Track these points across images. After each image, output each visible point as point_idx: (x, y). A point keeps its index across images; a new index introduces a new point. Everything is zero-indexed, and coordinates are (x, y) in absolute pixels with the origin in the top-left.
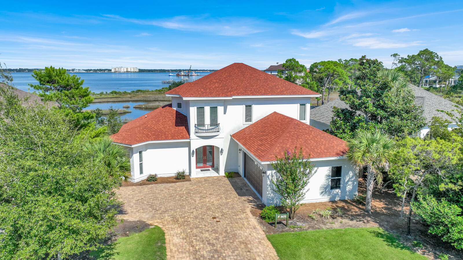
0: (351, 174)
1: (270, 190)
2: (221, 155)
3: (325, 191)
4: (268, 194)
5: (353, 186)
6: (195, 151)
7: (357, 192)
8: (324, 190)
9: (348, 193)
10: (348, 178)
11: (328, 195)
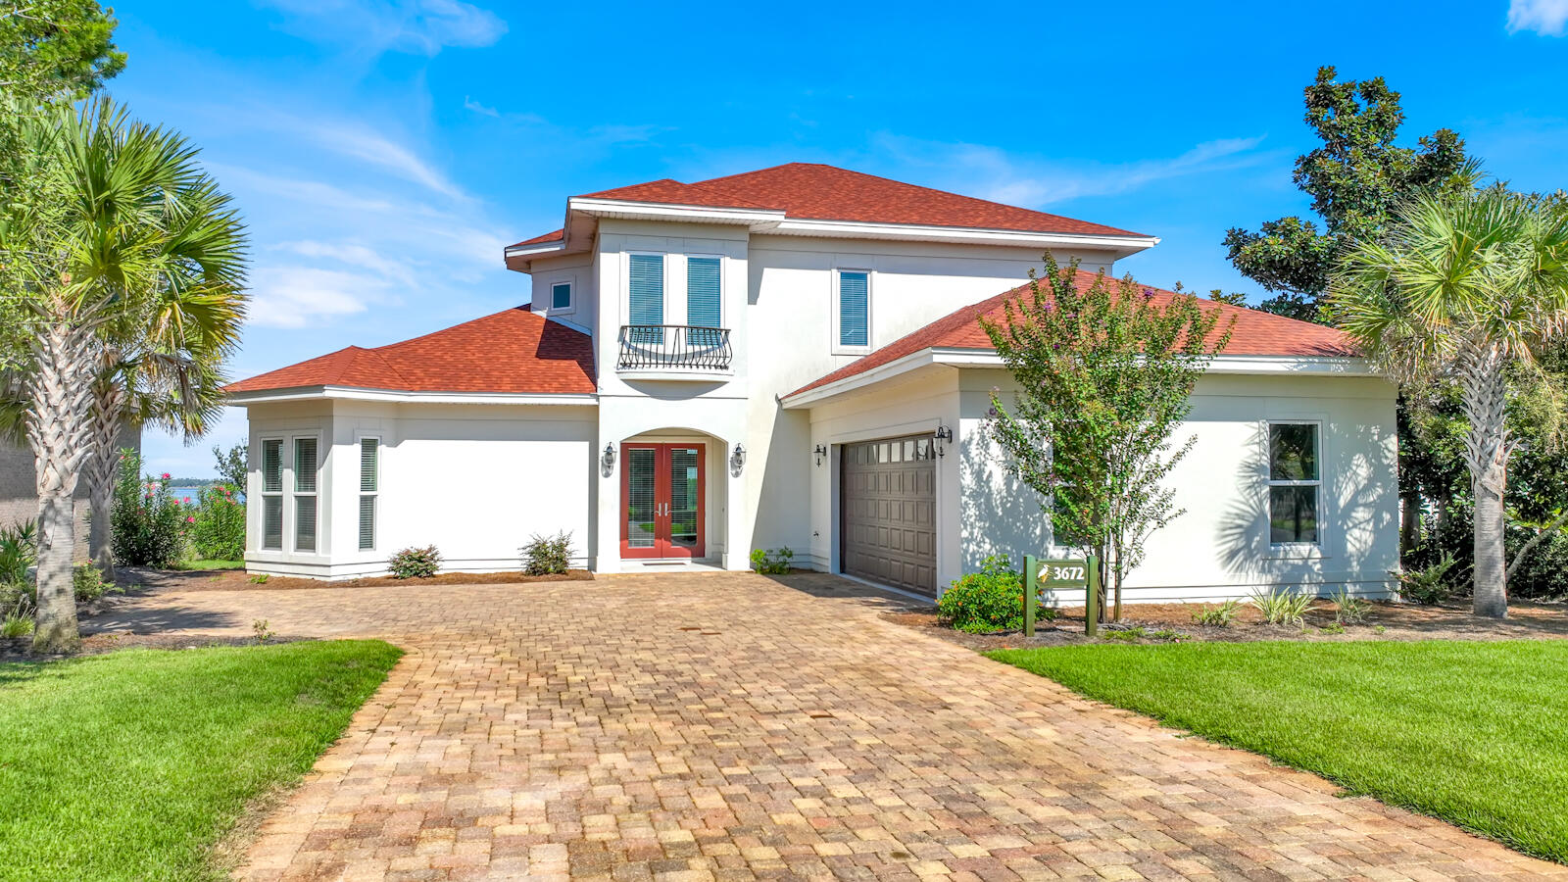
0: (1363, 471)
1: (980, 518)
2: (737, 475)
3: (1248, 545)
4: (968, 541)
5: (1376, 531)
6: (617, 448)
7: (1398, 563)
8: (1241, 543)
9: (1356, 567)
10: (1351, 487)
11: (1263, 571)
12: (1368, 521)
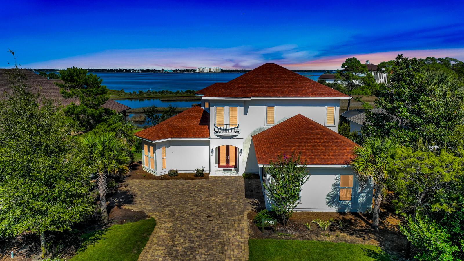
2: (241, 155)
6: (214, 150)
9: (360, 206)
11: (337, 206)
12: (364, 196)
